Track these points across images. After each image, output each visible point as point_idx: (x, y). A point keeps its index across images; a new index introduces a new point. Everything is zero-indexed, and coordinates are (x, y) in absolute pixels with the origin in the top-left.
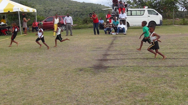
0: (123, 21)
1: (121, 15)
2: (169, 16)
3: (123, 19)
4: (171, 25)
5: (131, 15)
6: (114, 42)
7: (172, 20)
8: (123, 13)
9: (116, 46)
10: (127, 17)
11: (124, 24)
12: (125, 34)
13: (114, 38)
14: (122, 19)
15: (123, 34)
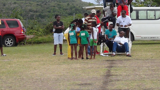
15: (125, 55)
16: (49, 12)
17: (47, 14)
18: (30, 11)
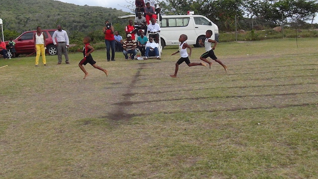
0: (155, 37)
1: (150, 27)
2: (228, 26)
3: (155, 32)
4: (233, 42)
5: (168, 26)
6: (142, 72)
7: (234, 33)
8: (153, 24)
9: (145, 79)
10: (160, 29)
11: (157, 42)
12: (159, 59)
13: (141, 65)
14: (152, 33)
15: (155, 58)
16: (92, 22)
17: (90, 24)
18: (74, 21)
